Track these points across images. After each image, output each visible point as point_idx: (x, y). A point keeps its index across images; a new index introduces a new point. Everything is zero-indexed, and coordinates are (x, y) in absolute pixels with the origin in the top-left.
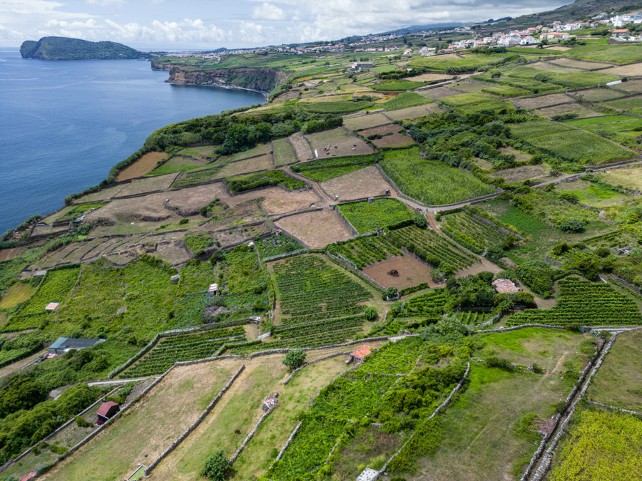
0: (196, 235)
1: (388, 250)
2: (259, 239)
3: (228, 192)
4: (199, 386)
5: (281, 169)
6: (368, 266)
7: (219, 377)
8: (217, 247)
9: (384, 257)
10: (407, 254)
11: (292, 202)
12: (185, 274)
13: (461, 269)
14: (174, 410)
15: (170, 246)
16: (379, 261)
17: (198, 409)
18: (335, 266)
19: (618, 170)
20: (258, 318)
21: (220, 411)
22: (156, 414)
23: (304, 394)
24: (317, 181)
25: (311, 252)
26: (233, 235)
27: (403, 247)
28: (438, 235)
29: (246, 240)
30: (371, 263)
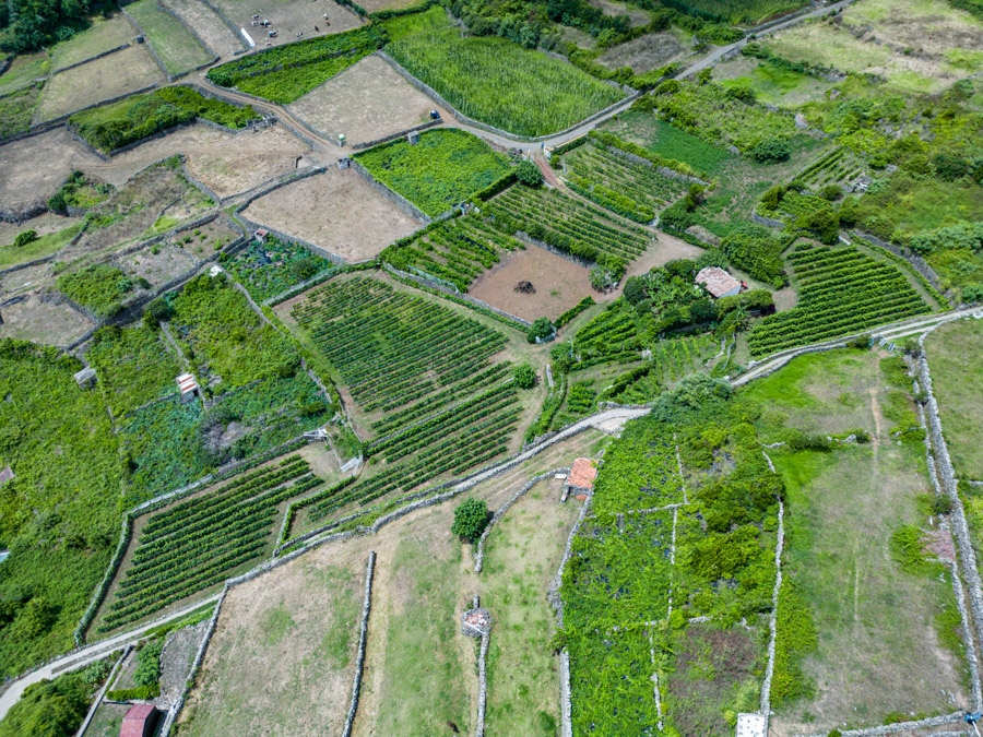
0: (80, 270)
1: (496, 242)
2: (227, 258)
3: (92, 149)
4: (305, 616)
5: (185, 80)
6: (475, 282)
7: (333, 587)
8: (144, 291)
9: (494, 258)
10: (531, 244)
11: (250, 159)
12: (104, 363)
13: (633, 258)
14: (283, 683)
15: (30, 304)
16: (490, 268)
17: (334, 668)
18: (414, 293)
19: (789, 31)
20: (322, 432)
21: (381, 660)
22: (251, 702)
23: (526, 584)
24: (280, 102)
25: (352, 269)
26: (164, 254)
27: (519, 233)
28: (566, 198)
29: (202, 265)
30: (478, 275)
